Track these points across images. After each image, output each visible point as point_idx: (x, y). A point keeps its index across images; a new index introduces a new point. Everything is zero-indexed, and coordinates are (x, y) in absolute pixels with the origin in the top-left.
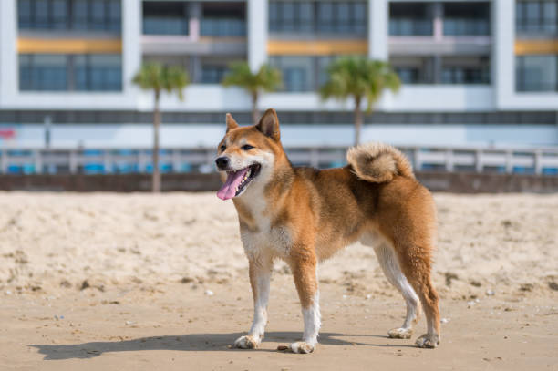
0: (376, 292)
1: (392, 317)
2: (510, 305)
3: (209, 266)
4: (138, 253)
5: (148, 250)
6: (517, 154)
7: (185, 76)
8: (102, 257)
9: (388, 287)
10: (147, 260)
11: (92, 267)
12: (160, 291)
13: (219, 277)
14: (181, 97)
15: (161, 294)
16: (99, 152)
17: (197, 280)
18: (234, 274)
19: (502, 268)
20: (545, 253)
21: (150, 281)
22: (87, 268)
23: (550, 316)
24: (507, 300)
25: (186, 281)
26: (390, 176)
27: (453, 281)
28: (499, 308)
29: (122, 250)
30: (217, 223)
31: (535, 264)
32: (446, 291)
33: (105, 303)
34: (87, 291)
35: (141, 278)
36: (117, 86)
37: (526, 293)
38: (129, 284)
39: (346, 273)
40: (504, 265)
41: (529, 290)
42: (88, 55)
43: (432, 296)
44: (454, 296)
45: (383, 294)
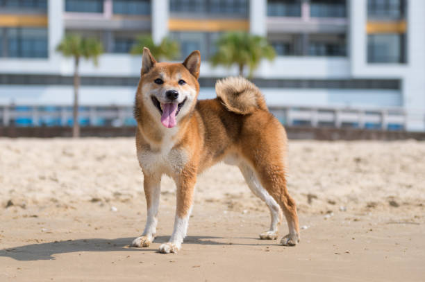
0: (251, 209)
1: (263, 226)
2: (359, 217)
3: (115, 190)
4: (56, 180)
5: (65, 177)
6: (368, 113)
7: (100, 46)
8: (25, 183)
9: (261, 205)
10: (63, 185)
11: (17, 189)
12: (72, 208)
13: (122, 198)
14: (96, 64)
15: (73, 210)
16: (28, 108)
17: (104, 200)
18: (135, 195)
19: (353, 191)
20: (387, 181)
21: (65, 200)
22: (11, 191)
23: (389, 225)
24: (356, 214)
25: (95, 200)
26: (252, 109)
27: (313, 200)
28: (349, 219)
29: (43, 178)
30: (123, 159)
31: (379, 188)
32: (307, 208)
33: (25, 216)
34: (11, 209)
35: (58, 198)
36: (44, 54)
37: (371, 209)
38: (47, 203)
39: (227, 195)
40: (355, 189)
41: (373, 206)
42: (19, 28)
43: (290, 203)
44: (314, 211)
45: (257, 210)
